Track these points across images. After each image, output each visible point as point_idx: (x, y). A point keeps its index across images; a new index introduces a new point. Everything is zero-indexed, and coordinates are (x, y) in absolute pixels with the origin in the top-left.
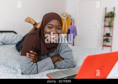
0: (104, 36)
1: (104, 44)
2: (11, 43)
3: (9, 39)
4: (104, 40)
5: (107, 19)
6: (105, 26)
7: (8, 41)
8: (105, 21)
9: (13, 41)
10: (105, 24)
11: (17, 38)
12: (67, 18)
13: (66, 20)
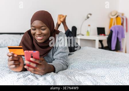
12: (117, 17)
13: (115, 19)
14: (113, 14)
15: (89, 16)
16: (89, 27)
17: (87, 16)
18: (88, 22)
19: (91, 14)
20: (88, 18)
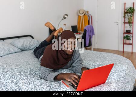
0: (124, 33)
1: (125, 42)
2: (29, 48)
3: (27, 45)
4: (124, 38)
5: (126, 15)
6: (125, 23)
7: (26, 47)
8: (124, 17)
9: (31, 47)
10: (125, 21)
11: (34, 43)
12: (85, 15)
13: (83, 17)
14: (81, 12)
15: (66, 16)
16: (65, 26)
17: (64, 16)
18: (65, 21)
19: (67, 15)
20: (65, 18)
